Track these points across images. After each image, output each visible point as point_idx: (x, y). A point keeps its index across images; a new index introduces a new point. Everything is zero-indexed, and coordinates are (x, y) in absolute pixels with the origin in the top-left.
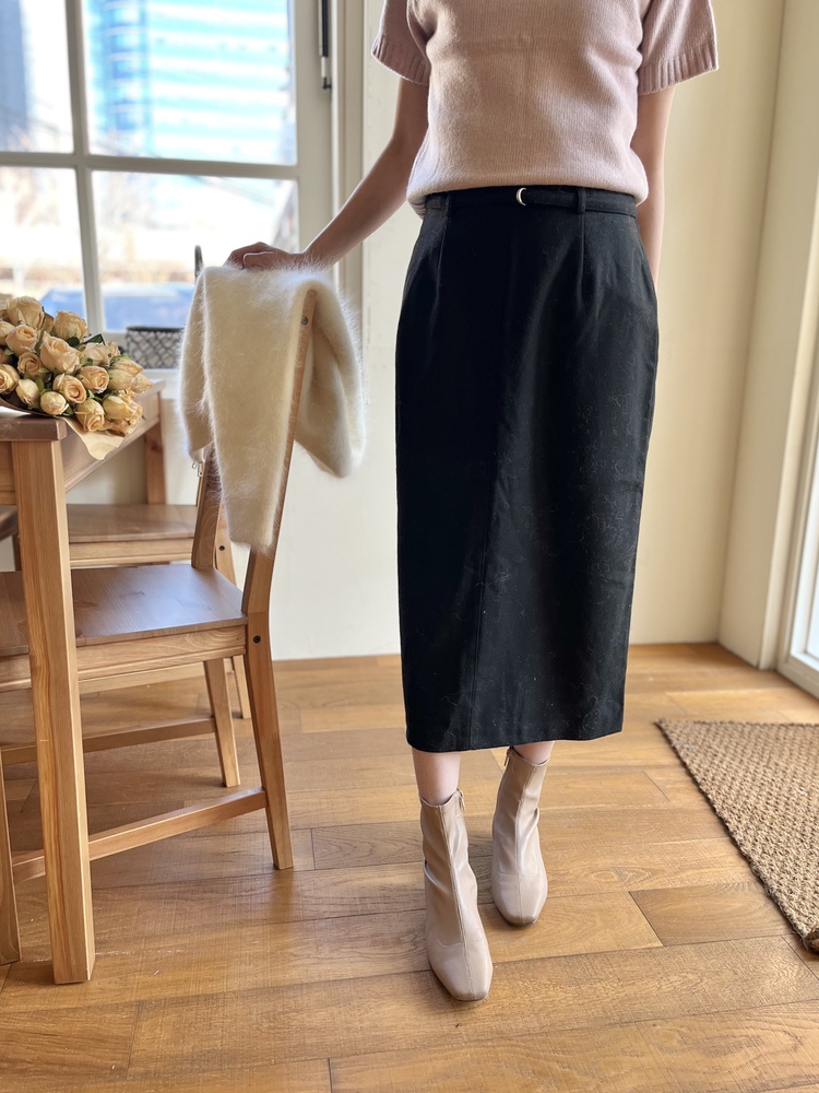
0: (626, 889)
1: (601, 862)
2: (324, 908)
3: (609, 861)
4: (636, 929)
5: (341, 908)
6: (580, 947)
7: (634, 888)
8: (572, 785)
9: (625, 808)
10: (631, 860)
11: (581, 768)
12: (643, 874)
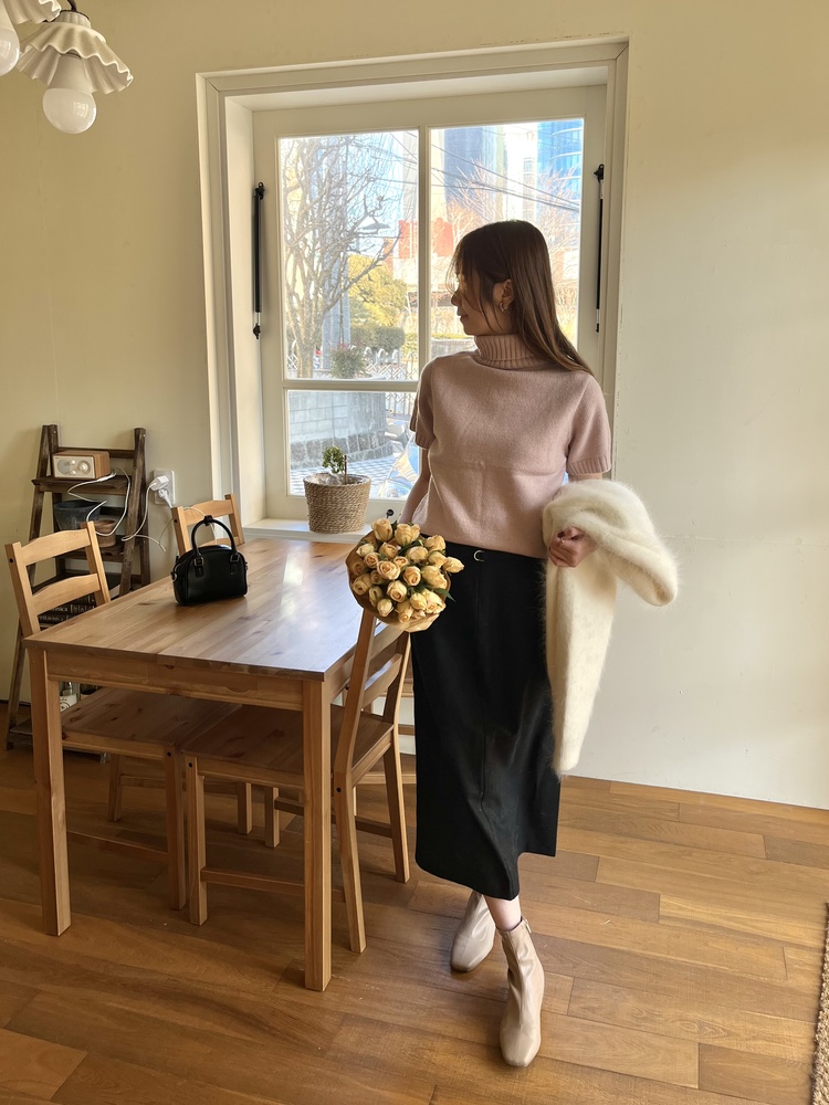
0: (698, 1040)
1: (693, 1015)
3: (700, 1015)
4: (686, 1071)
6: (636, 1070)
7: (705, 1041)
8: (711, 944)
9: (744, 975)
10: (719, 1020)
11: (730, 931)
12: (719, 1033)
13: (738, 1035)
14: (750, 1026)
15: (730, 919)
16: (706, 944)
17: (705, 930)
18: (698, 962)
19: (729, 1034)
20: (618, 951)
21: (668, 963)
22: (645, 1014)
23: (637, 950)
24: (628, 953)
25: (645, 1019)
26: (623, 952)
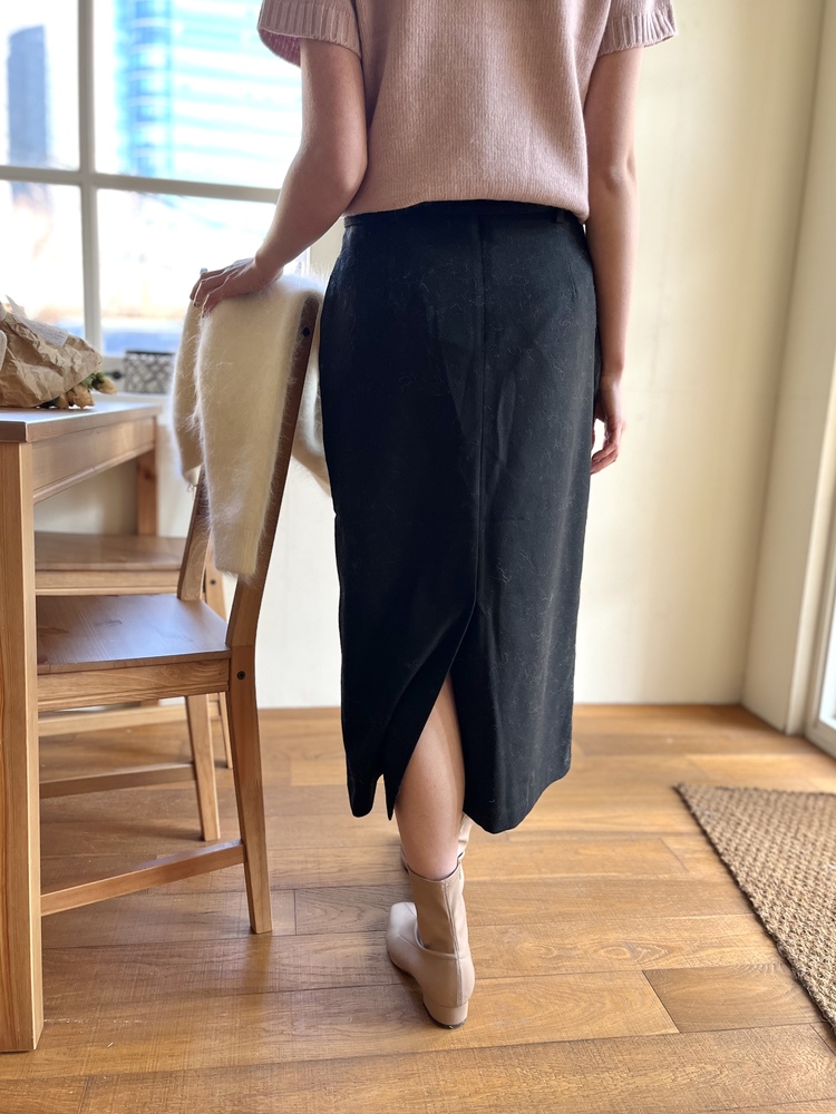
0: (639, 967)
1: (614, 937)
2: (304, 978)
3: (620, 936)
4: (650, 1013)
5: (321, 979)
6: (587, 1031)
7: (648, 967)
8: (581, 851)
9: (640, 877)
10: (646, 935)
11: (593, 833)
12: (659, 952)
13: (680, 949)
14: (686, 934)
15: (586, 821)
16: (577, 853)
17: (567, 838)
18: (580, 875)
19: (671, 950)
20: (479, 883)
21: (547, 884)
22: (556, 953)
23: (502, 878)
24: (493, 883)
25: (558, 957)
26: (485, 883)
